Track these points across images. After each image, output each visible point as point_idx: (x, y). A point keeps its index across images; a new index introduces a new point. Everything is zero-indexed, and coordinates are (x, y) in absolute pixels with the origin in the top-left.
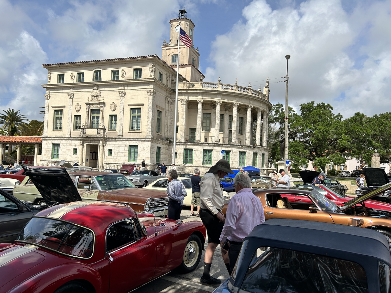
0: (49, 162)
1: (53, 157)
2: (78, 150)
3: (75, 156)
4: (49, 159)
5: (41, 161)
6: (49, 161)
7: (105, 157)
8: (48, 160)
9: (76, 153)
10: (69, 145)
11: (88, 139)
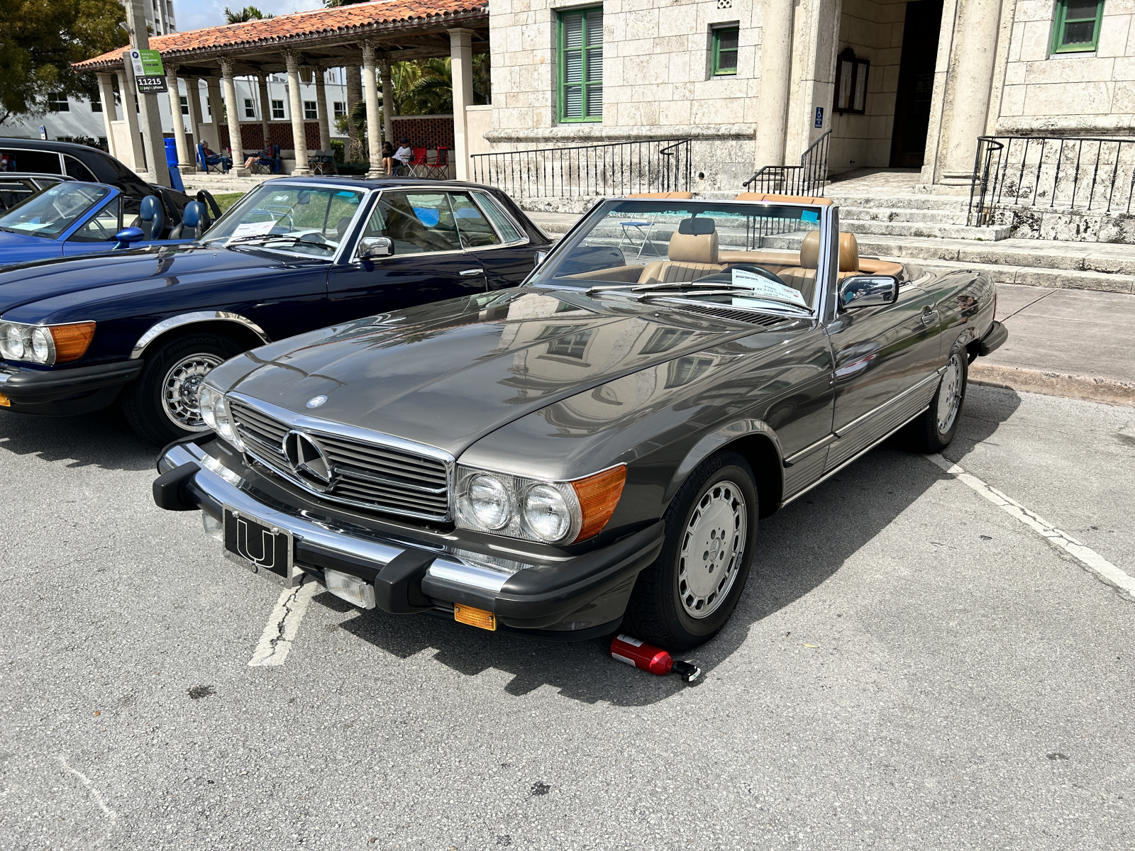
0: (542, 146)
1: (562, 112)
2: (746, 38)
3: (720, 85)
4: (537, 124)
5: (493, 140)
6: (536, 140)
8: (532, 135)
9: (731, 60)
10: (676, 3)
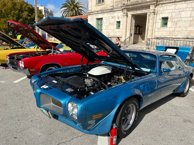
2: (121, 23)
3: (118, 30)
7: (156, 30)
9: (119, 26)
10: (112, 18)
11: (134, 6)
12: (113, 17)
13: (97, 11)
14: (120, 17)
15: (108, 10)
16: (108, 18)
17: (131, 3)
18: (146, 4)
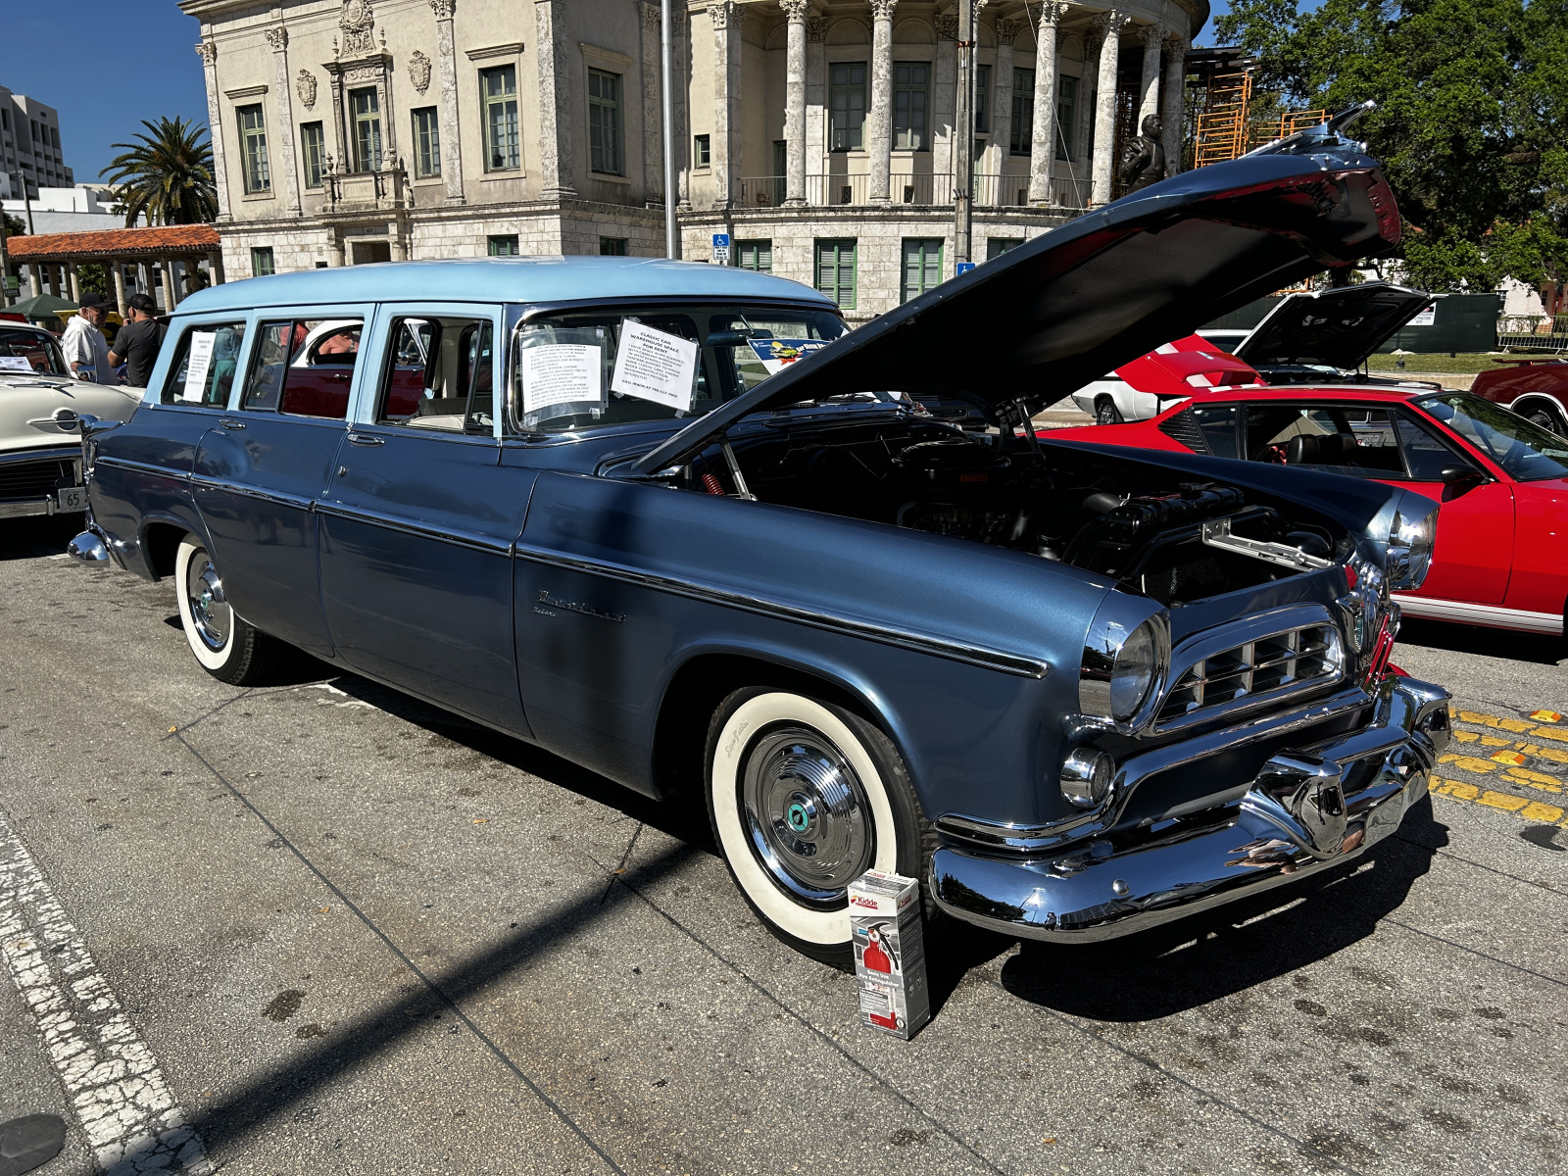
10: (302, 250)
11: (350, 219)
12: (304, 248)
13: (250, 223)
14: (325, 247)
15: (284, 221)
16: (289, 249)
17: (342, 209)
18: (376, 218)
